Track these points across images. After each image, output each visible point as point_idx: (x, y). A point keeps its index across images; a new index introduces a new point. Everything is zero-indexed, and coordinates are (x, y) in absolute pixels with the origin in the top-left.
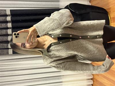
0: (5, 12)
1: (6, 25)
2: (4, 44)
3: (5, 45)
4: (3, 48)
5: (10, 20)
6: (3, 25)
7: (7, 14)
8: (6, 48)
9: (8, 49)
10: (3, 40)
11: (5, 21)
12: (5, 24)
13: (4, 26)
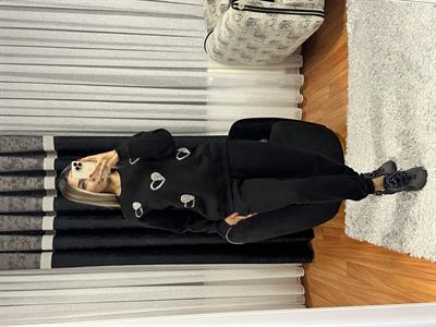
0: (38, 144)
1: (39, 181)
2: (28, 238)
3: (33, 239)
4: (26, 248)
5: (53, 168)
6: (31, 183)
7: (45, 149)
8: (33, 248)
9: (40, 251)
10: (27, 228)
11: (38, 171)
12: (35, 179)
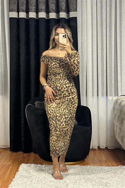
0: (73, 9)
1: (53, 10)
2: (25, 6)
10: (30, 5)
11: (59, 9)
12: (54, 8)
13: (52, 7)
